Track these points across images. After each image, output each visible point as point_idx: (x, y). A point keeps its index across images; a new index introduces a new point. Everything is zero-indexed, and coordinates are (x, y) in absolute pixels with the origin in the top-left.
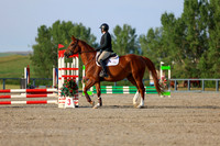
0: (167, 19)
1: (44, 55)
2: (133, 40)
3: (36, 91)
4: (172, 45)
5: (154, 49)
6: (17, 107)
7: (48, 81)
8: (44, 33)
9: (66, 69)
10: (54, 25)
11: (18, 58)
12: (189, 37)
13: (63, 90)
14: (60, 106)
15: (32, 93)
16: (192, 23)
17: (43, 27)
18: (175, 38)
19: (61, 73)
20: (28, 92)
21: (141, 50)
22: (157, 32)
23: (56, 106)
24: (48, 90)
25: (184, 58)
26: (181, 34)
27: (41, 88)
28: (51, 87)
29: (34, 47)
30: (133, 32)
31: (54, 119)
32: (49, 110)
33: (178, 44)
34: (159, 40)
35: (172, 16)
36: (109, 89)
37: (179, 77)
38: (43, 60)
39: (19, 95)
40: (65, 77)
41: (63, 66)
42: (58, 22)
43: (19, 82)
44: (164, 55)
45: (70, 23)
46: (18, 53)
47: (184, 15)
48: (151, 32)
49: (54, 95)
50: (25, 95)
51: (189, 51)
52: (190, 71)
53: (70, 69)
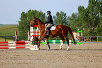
0: (81, 9)
1: (24, 25)
2: (65, 19)
3: (20, 42)
4: (83, 21)
5: (75, 23)
6: (11, 50)
7: (25, 38)
8: (24, 15)
9: (34, 32)
10: (28, 12)
11: (12, 27)
12: (91, 17)
13: (33, 42)
14: (31, 49)
15: (18, 43)
16: (93, 11)
17: (23, 13)
18: (85, 18)
19: (32, 34)
20: (16, 43)
21: (68, 23)
22: (76, 15)
23: (29, 49)
24: (26, 42)
25: (89, 27)
26: (87, 16)
27: (22, 41)
28: (27, 40)
29: (19, 22)
30: (65, 15)
31: (28, 55)
32: (26, 51)
33: (86, 20)
34: (77, 18)
35: (83, 7)
36: (54, 41)
37: (86, 36)
38: (23, 28)
39: (12, 44)
40: (34, 36)
41: (33, 31)
42: (30, 10)
43: (12, 38)
44: (79, 25)
45: (36, 11)
46: (12, 25)
47: (89, 7)
48: (73, 15)
49: (28, 44)
50: (15, 44)
51: (91, 24)
52: (91, 33)
53: (36, 32)
